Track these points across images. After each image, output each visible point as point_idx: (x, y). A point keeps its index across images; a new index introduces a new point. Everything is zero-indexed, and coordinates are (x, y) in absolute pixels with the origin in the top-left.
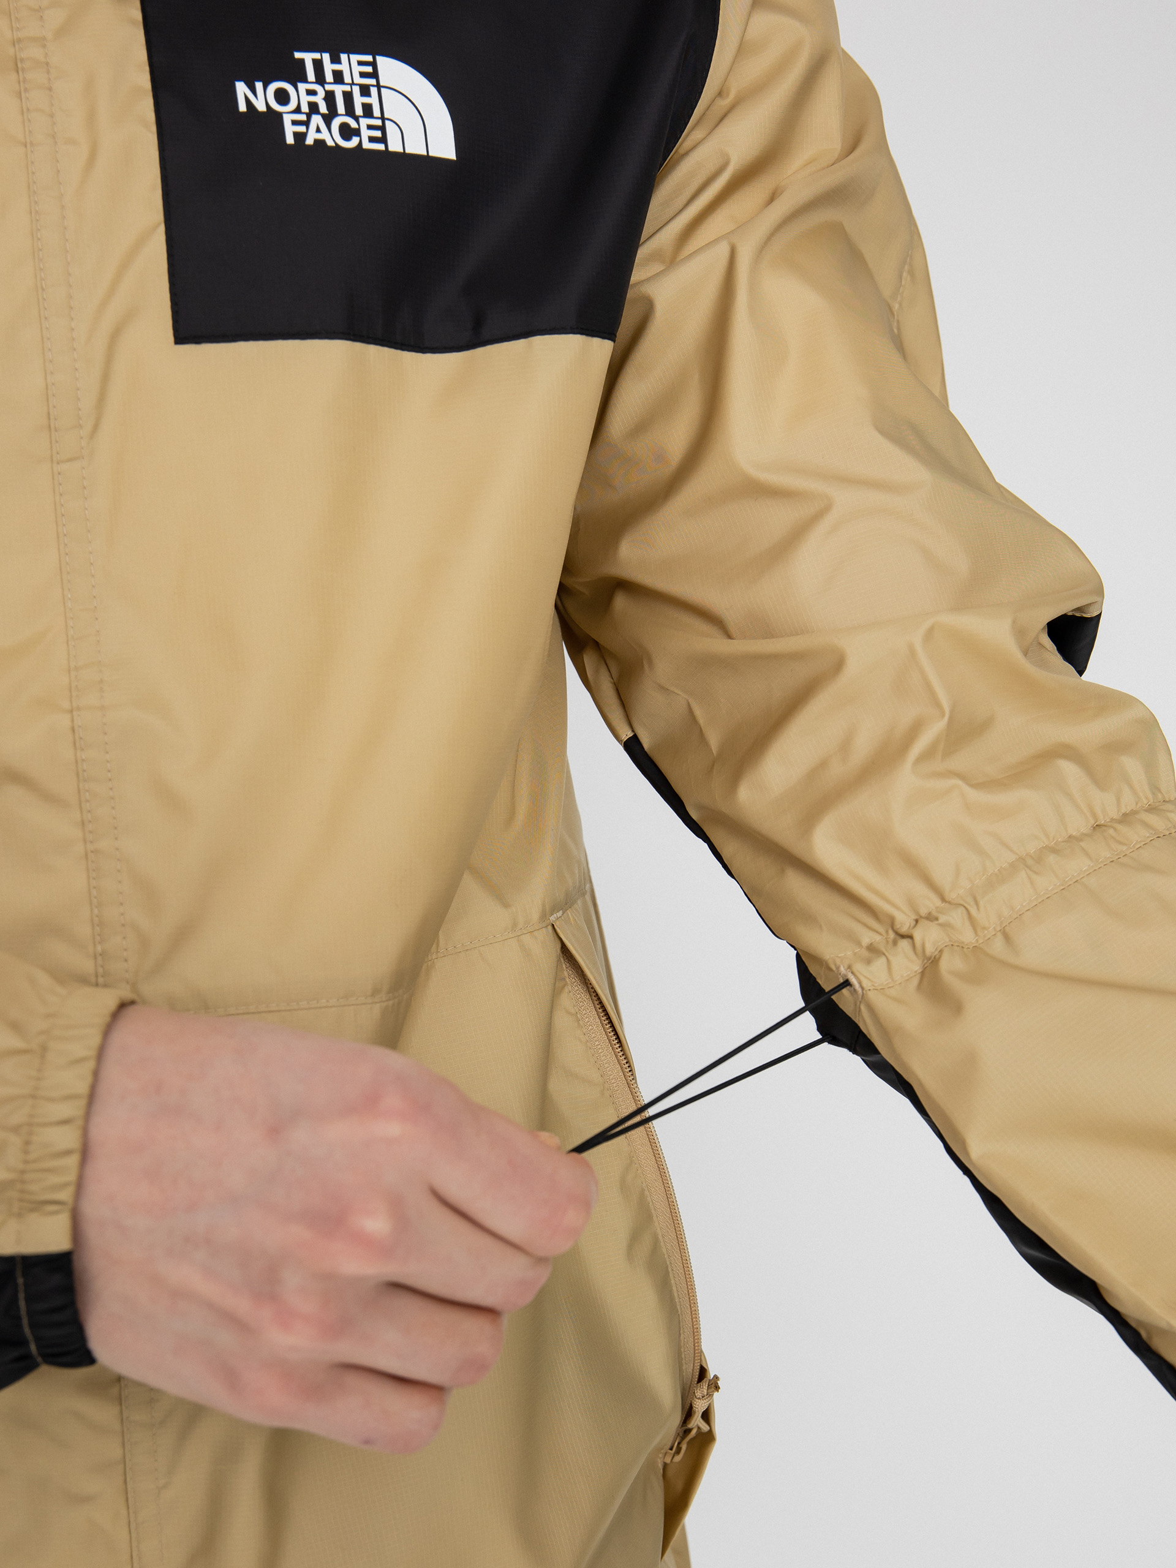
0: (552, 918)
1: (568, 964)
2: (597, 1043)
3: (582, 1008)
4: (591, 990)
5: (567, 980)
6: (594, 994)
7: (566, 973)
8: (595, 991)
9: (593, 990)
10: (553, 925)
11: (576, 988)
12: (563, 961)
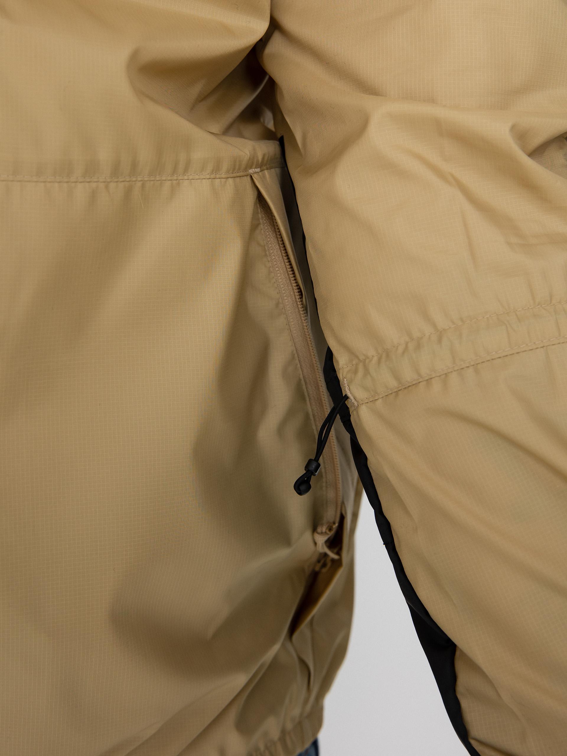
0: (251, 171)
1: (262, 210)
2: (277, 269)
3: (269, 242)
4: (277, 230)
5: (261, 221)
6: (279, 233)
7: (260, 216)
8: (280, 231)
9: (278, 230)
10: (251, 177)
11: (266, 228)
12: (259, 207)
